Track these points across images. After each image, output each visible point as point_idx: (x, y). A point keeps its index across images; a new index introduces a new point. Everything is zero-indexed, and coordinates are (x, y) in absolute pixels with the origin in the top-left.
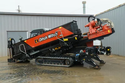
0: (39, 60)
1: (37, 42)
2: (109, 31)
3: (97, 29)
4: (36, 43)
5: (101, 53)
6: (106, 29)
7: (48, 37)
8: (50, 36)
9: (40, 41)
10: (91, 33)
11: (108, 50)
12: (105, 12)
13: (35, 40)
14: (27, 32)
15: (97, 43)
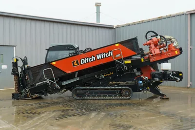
0: (78, 91)
1: (76, 64)
2: (176, 52)
3: (160, 48)
4: (74, 65)
5: (175, 78)
6: (173, 49)
7: (96, 58)
8: (99, 57)
9: (82, 63)
10: (153, 53)
11: (181, 75)
12: (135, 24)
13: (73, 62)
14: (14, 47)
15: (166, 66)
